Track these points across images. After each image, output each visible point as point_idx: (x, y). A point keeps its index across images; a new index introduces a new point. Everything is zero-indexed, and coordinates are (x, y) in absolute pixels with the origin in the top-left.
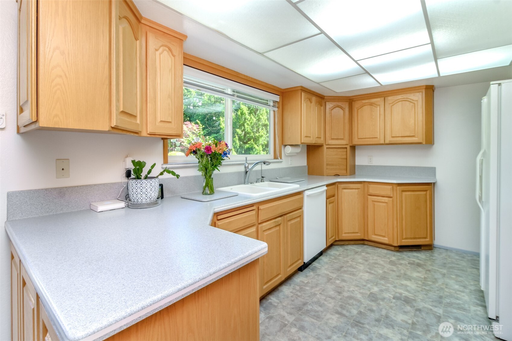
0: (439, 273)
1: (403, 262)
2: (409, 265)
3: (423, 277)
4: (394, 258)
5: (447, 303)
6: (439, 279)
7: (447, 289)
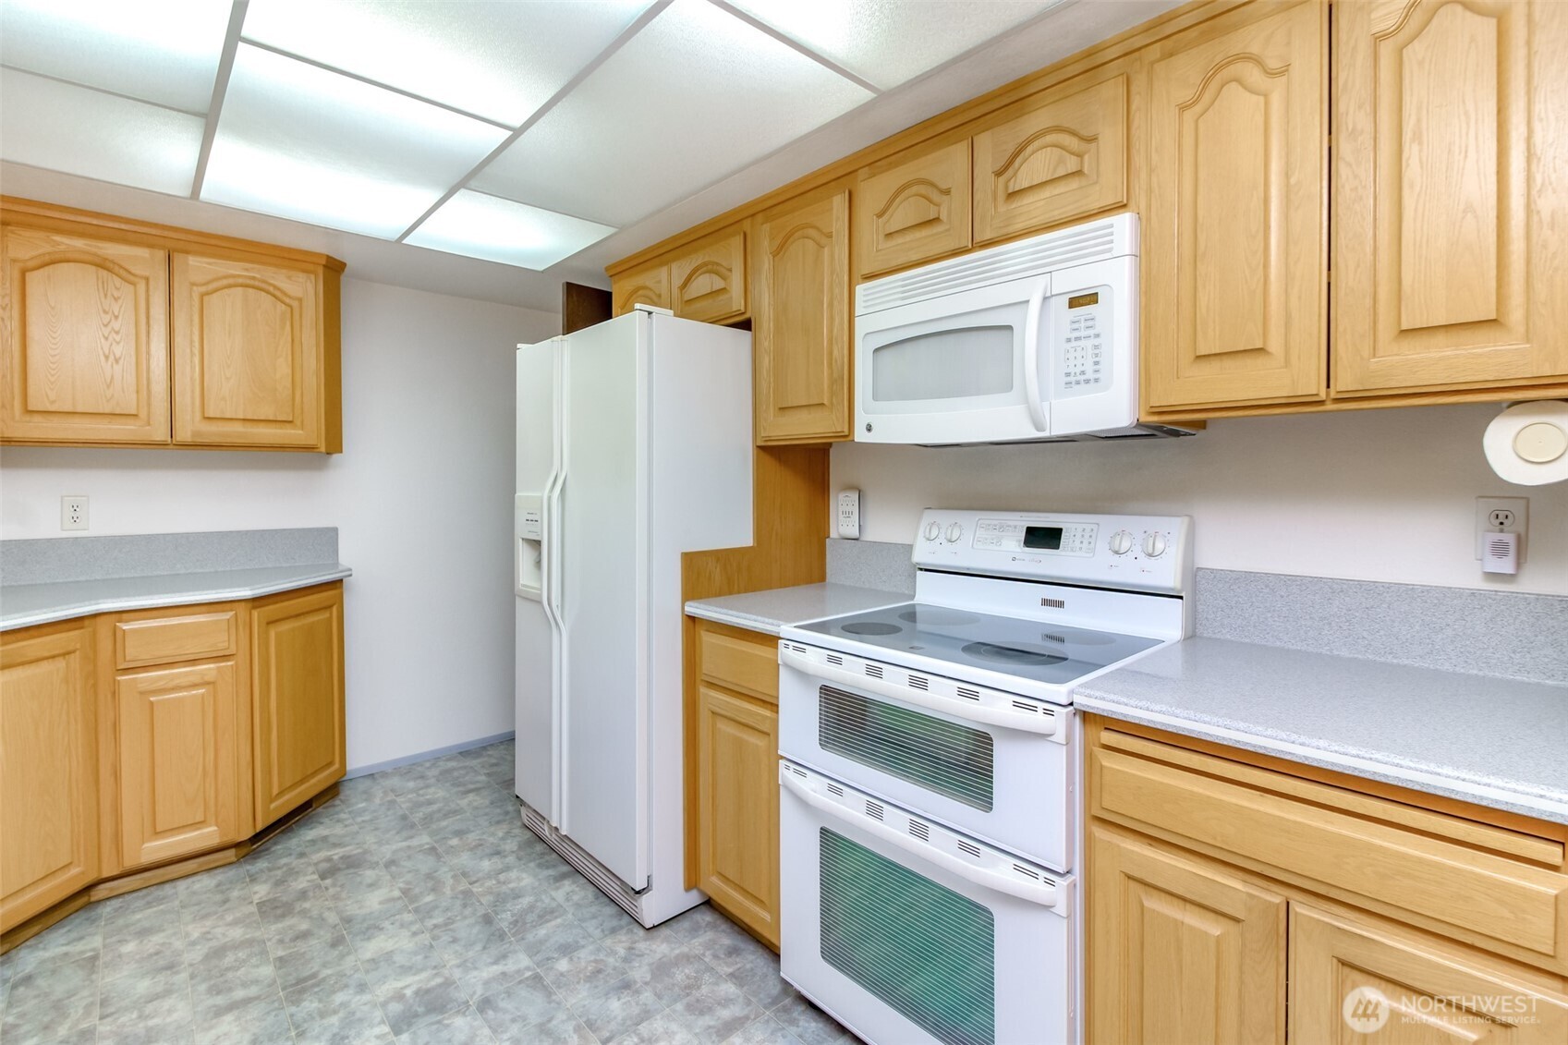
0: (419, 851)
1: (301, 883)
2: (328, 882)
3: (397, 893)
4: (261, 891)
5: (510, 923)
6: (435, 872)
7: (476, 885)
